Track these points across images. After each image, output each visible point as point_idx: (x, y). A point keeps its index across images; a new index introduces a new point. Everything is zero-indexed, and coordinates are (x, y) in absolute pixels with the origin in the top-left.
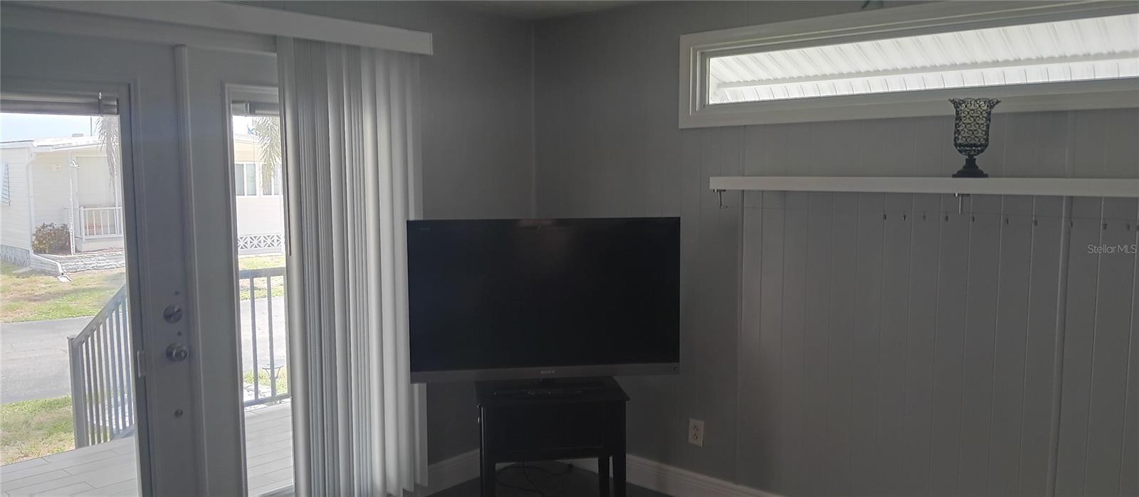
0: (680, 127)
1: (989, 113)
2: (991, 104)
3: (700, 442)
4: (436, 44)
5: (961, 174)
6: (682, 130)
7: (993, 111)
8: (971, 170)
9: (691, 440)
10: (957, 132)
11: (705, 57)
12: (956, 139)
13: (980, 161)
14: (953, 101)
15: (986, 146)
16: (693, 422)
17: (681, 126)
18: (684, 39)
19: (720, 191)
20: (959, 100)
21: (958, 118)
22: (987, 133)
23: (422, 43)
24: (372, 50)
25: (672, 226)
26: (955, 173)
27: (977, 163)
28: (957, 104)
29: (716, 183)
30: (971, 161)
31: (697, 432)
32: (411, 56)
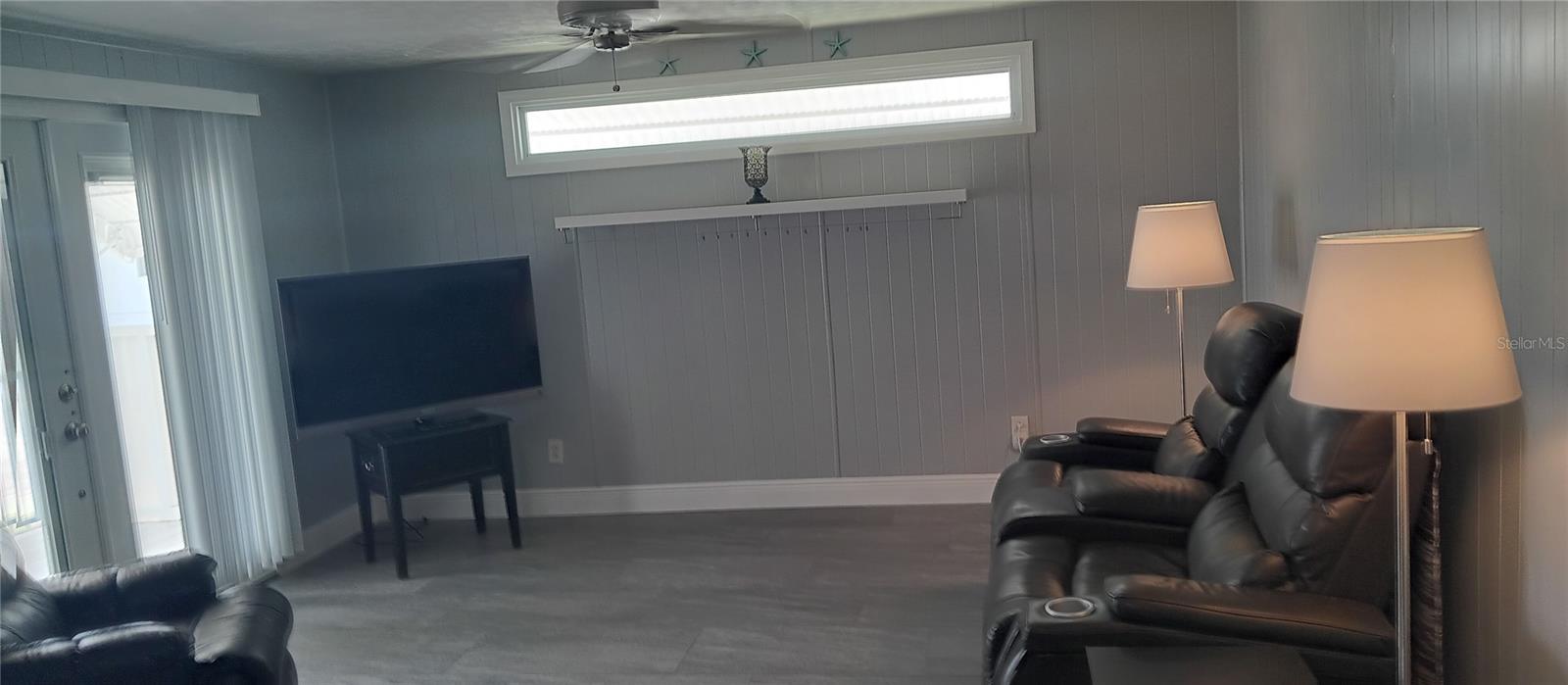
0: (508, 176)
1: (766, 156)
2: (767, 150)
3: (561, 459)
4: (262, 103)
5: (752, 202)
6: (510, 178)
7: (770, 153)
8: (758, 198)
9: (552, 460)
10: (746, 171)
11: (523, 111)
12: (746, 176)
13: (763, 191)
14: (740, 149)
15: (766, 180)
16: (551, 443)
17: (510, 173)
18: (500, 95)
19: (564, 229)
20: (744, 148)
21: (746, 160)
22: (766, 171)
23: (248, 104)
24: (209, 114)
25: (521, 266)
26: (748, 201)
27: (762, 192)
28: (744, 150)
29: (561, 223)
30: (758, 192)
31: (557, 451)
32: (240, 117)
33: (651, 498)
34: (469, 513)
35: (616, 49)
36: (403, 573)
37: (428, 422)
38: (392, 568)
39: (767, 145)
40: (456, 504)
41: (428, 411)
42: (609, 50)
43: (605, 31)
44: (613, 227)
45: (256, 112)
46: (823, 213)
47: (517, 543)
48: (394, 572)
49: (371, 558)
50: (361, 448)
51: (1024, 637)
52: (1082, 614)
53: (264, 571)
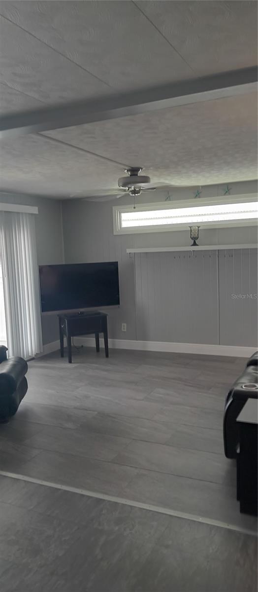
1: (198, 230)
2: (199, 227)
3: (125, 330)
4: (39, 211)
5: (192, 245)
7: (200, 228)
8: (195, 244)
9: (123, 330)
10: (191, 235)
11: (120, 213)
13: (197, 242)
15: (197, 238)
16: (123, 324)
17: (115, 234)
18: (113, 208)
19: (130, 253)
21: (191, 231)
22: (198, 235)
23: (35, 210)
24: (22, 213)
25: (115, 264)
28: (190, 227)
29: (128, 251)
30: (195, 242)
31: (124, 327)
32: (32, 214)
33: (154, 346)
34: (94, 345)
35: (136, 195)
36: (70, 362)
37: (82, 313)
38: (67, 359)
39: (199, 225)
40: (90, 341)
41: (82, 310)
42: (133, 195)
43: (133, 189)
44: (147, 253)
45: (37, 213)
46: (218, 250)
47: (107, 356)
48: (68, 361)
49: (62, 356)
50: (61, 320)
51: (232, 394)
52: (254, 388)
53: (30, 356)
